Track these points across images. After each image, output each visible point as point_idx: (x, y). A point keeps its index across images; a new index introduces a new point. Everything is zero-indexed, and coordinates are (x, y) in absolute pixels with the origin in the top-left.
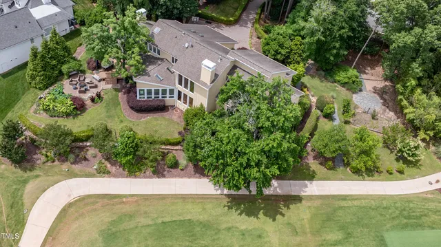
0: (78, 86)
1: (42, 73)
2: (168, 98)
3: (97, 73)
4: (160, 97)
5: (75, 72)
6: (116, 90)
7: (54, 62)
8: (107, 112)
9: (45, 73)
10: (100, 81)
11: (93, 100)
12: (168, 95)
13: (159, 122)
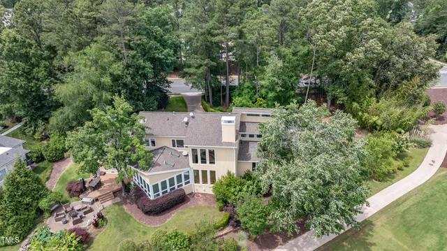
0: (67, 218)
1: (14, 218)
2: (184, 186)
3: (86, 196)
4: (176, 188)
5: (57, 205)
6: (118, 204)
7: (28, 200)
8: (121, 230)
9: (18, 217)
10: (93, 202)
11: (96, 225)
12: (183, 182)
13: (188, 214)
